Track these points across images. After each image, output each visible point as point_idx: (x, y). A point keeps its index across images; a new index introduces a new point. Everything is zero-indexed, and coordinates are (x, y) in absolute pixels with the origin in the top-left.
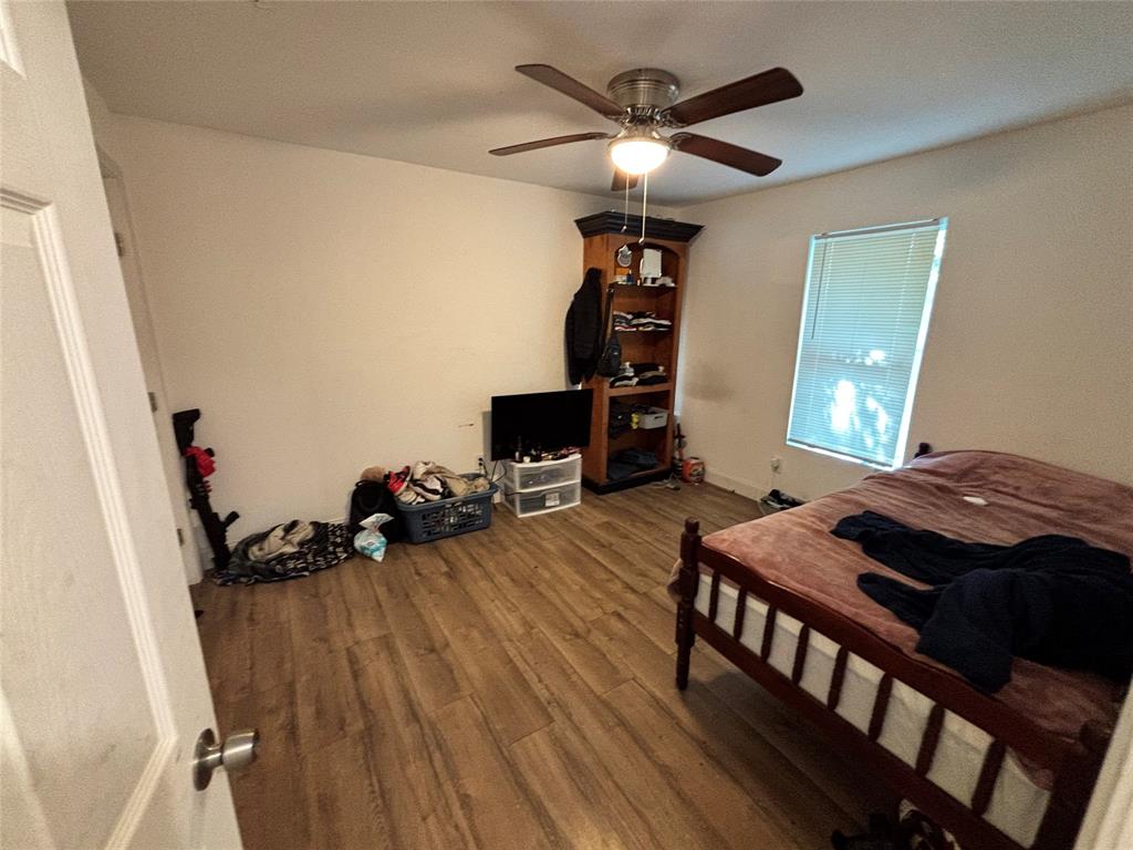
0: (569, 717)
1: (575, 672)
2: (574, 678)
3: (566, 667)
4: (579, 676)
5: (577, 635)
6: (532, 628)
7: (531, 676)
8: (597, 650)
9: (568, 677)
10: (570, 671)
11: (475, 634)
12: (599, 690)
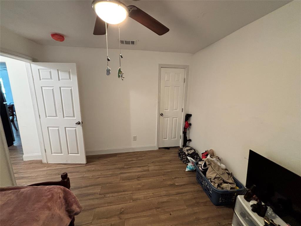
0: (97, 199)
1: (108, 206)
2: (106, 205)
3: (112, 204)
4: (106, 206)
5: (121, 213)
6: (133, 200)
7: (116, 194)
8: (111, 217)
9: (108, 203)
10: (109, 204)
11: (140, 186)
12: (97, 210)
